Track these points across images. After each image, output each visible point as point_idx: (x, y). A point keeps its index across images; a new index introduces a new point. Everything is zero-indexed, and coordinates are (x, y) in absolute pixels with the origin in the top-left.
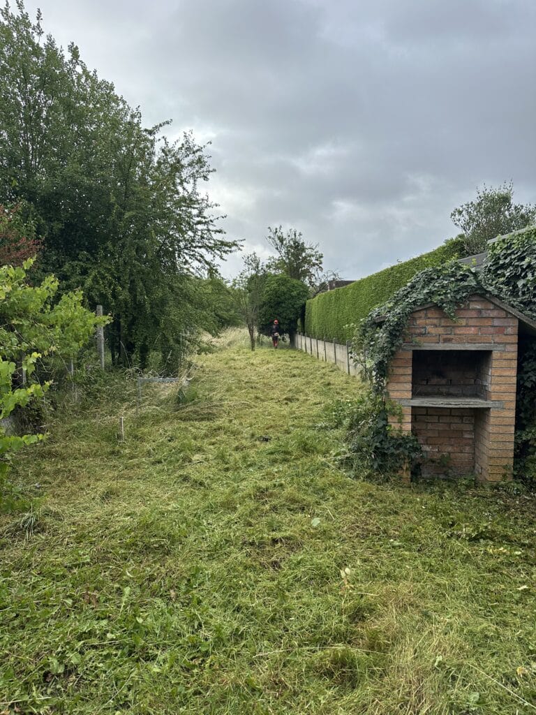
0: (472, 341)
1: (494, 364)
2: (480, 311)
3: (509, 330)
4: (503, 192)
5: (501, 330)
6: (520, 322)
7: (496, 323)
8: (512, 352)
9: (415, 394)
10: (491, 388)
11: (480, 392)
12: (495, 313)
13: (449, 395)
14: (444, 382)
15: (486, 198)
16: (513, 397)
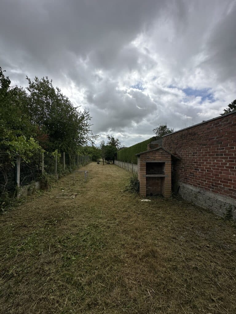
0: (160, 160)
1: (166, 166)
2: (162, 153)
3: (169, 157)
4: (165, 125)
5: (167, 157)
6: (171, 155)
7: (166, 155)
8: (170, 163)
9: (147, 174)
10: (165, 172)
11: (162, 173)
12: (165, 153)
13: (155, 174)
14: (153, 170)
16: (171, 174)
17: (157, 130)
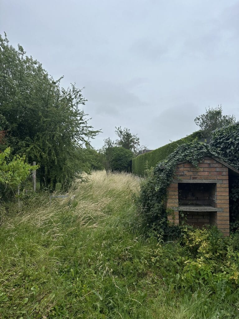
0: (207, 179)
1: (218, 190)
2: (209, 164)
3: (224, 173)
4: (218, 110)
5: (220, 173)
6: (229, 169)
7: (218, 170)
8: (226, 184)
9: (180, 204)
10: (218, 202)
11: (211, 203)
12: (217, 165)
13: (197, 205)
14: (194, 198)
15: (210, 112)
16: (228, 206)
17: (203, 119)
